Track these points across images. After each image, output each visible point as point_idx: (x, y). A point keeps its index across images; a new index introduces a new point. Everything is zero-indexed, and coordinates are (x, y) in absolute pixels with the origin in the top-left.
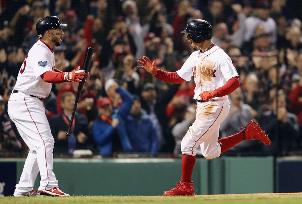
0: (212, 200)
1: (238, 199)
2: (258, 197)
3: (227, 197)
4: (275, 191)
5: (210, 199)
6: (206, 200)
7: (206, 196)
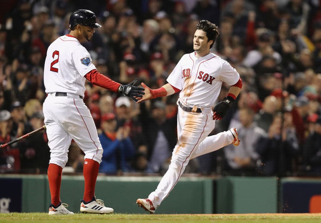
0: (216, 219)
1: (242, 219)
2: (262, 217)
3: (231, 217)
4: (278, 211)
5: (214, 218)
6: (210, 219)
7: (210, 215)
